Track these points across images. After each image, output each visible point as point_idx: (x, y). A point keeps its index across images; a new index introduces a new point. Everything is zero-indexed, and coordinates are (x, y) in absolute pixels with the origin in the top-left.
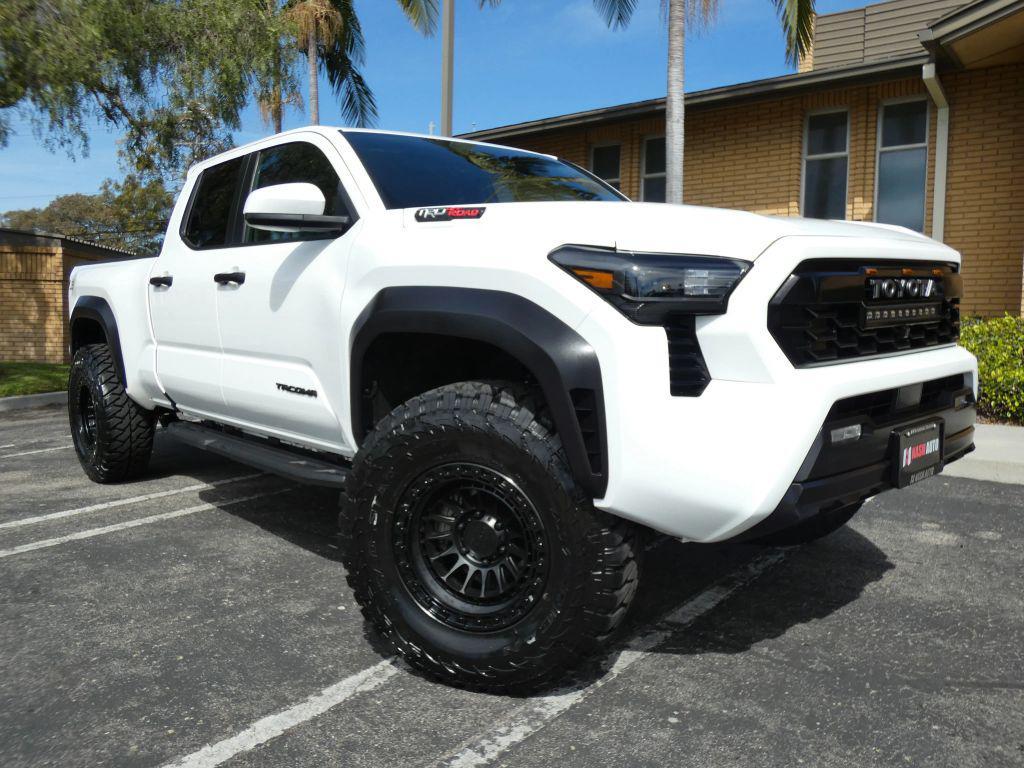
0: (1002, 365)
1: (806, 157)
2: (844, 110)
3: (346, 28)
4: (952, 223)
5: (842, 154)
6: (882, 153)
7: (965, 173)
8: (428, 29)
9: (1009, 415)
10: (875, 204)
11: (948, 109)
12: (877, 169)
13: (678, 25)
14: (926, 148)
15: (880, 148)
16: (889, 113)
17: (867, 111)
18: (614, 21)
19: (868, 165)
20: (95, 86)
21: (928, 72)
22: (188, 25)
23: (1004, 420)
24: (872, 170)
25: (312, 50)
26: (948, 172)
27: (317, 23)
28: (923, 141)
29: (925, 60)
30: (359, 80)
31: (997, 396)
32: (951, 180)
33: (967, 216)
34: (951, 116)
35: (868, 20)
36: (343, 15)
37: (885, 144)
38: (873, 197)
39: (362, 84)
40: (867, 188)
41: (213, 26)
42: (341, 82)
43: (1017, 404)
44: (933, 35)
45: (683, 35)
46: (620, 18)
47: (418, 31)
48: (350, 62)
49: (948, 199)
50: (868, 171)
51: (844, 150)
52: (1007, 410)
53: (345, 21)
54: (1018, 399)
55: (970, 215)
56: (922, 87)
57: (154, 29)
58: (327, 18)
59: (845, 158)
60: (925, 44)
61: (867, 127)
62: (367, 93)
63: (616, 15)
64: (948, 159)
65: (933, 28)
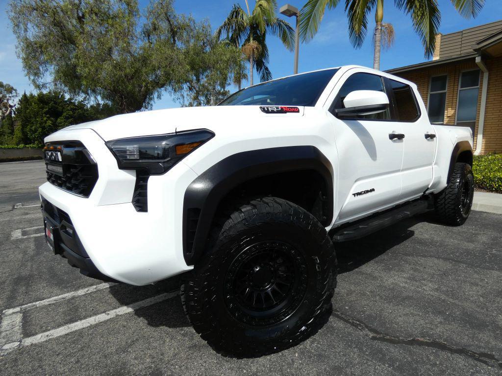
0: (494, 171)
1: (430, 93)
2: (446, 74)
3: (263, 51)
4: (488, 117)
5: (444, 91)
6: (460, 90)
7: (495, 97)
8: (292, 50)
9: (494, 189)
10: (457, 110)
11: (488, 73)
12: (458, 97)
13: (378, 48)
14: (478, 88)
15: (459, 89)
16: (464, 75)
17: (455, 74)
18: (356, 46)
19: (455, 95)
20: (186, 81)
21: (478, 60)
22: (214, 60)
23: (492, 191)
24: (456, 97)
25: (251, 60)
26: (487, 97)
27: (253, 50)
28: (477, 85)
29: (477, 55)
30: (267, 69)
31: (489, 182)
32: (488, 100)
33: (494, 114)
34: (490, 75)
35: (463, 36)
36: (262, 47)
37: (461, 87)
38: (456, 107)
39: (268, 71)
40: (454, 104)
41: (221, 60)
42: (260, 70)
43: (497, 185)
44: (478, 47)
45: (380, 52)
46: (358, 44)
47: (288, 51)
48: (263, 63)
49: (486, 108)
50: (454, 97)
51: (445, 90)
52: (493, 187)
53: (263, 49)
54: (498, 184)
55: (496, 114)
56: (476, 65)
57: (204, 62)
58: (257, 48)
59: (445, 93)
60: (475, 50)
61: (454, 81)
62: (270, 73)
63: (357, 44)
64: (487, 92)
65: (478, 44)
